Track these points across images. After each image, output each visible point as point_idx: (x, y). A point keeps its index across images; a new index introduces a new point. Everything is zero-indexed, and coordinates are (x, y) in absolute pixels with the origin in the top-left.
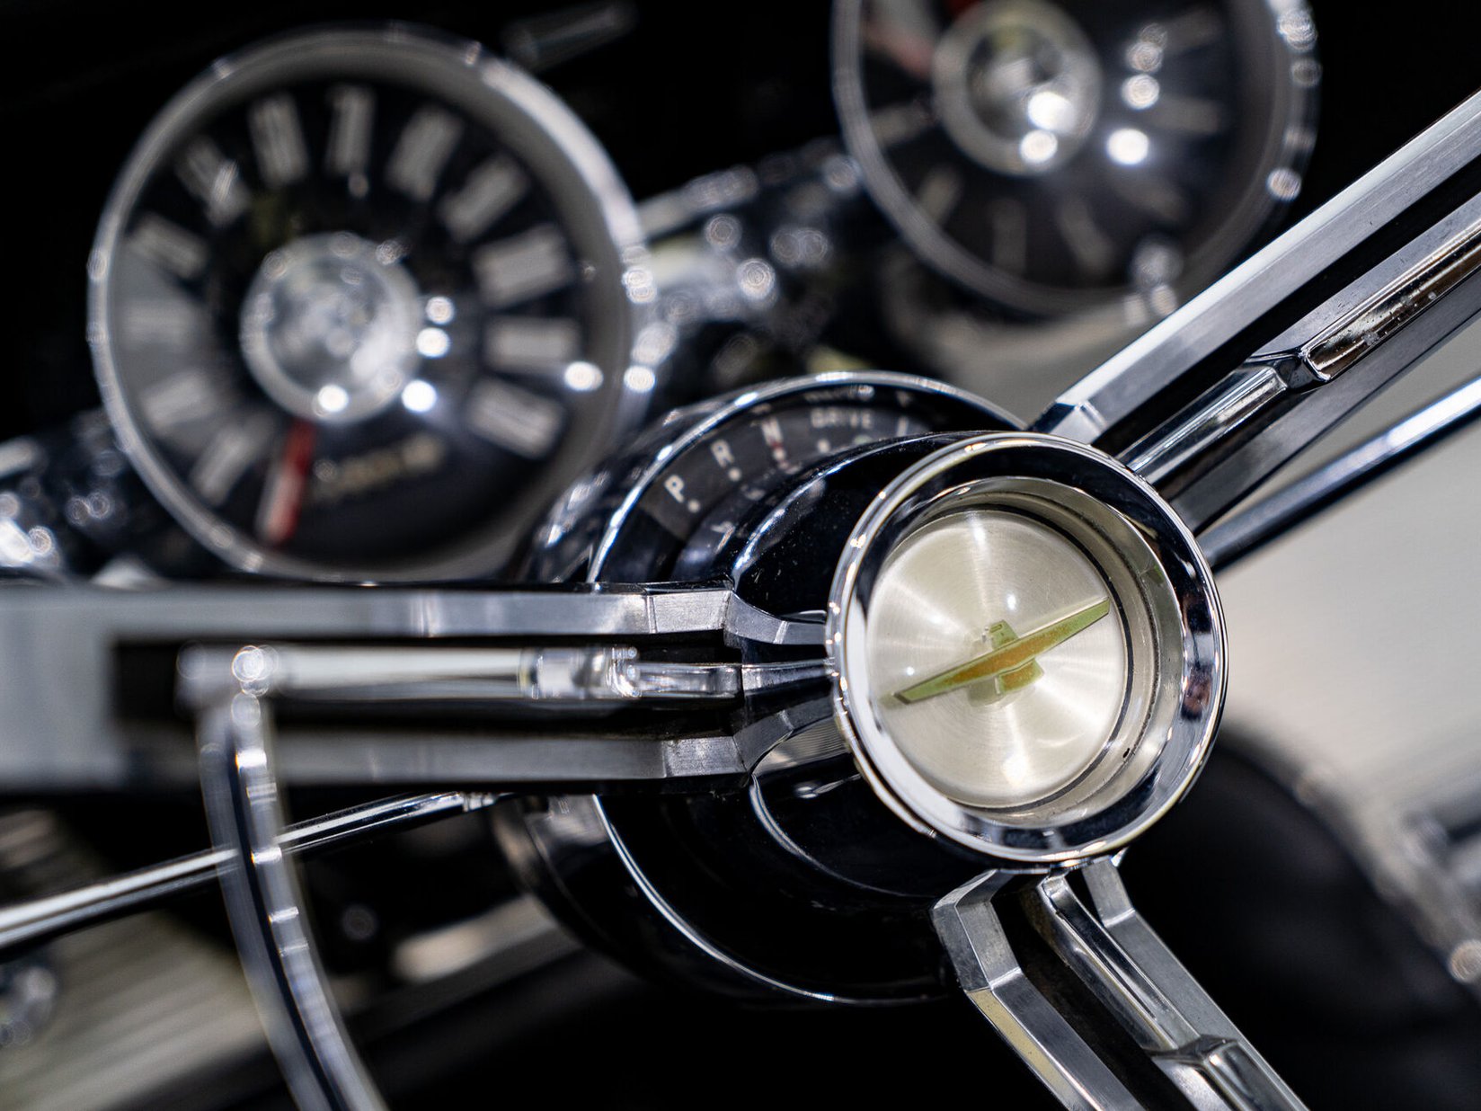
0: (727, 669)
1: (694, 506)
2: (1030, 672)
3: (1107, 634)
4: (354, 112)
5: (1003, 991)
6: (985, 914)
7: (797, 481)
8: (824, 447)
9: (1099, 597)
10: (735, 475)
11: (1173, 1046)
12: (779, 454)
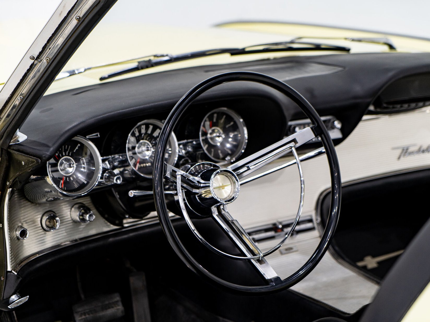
0: (200, 184)
1: (194, 171)
2: (224, 188)
3: (230, 186)
4: (151, 127)
5: (216, 215)
6: (216, 209)
7: (203, 171)
8: (205, 168)
9: (230, 183)
10: (198, 169)
11: (231, 220)
12: (202, 168)
